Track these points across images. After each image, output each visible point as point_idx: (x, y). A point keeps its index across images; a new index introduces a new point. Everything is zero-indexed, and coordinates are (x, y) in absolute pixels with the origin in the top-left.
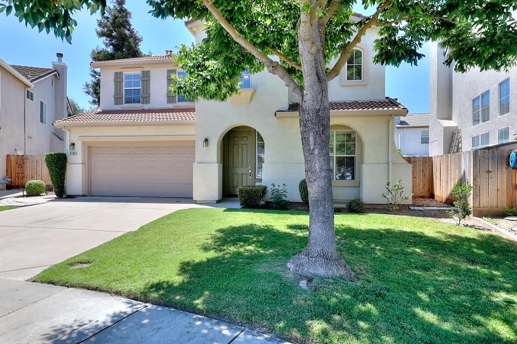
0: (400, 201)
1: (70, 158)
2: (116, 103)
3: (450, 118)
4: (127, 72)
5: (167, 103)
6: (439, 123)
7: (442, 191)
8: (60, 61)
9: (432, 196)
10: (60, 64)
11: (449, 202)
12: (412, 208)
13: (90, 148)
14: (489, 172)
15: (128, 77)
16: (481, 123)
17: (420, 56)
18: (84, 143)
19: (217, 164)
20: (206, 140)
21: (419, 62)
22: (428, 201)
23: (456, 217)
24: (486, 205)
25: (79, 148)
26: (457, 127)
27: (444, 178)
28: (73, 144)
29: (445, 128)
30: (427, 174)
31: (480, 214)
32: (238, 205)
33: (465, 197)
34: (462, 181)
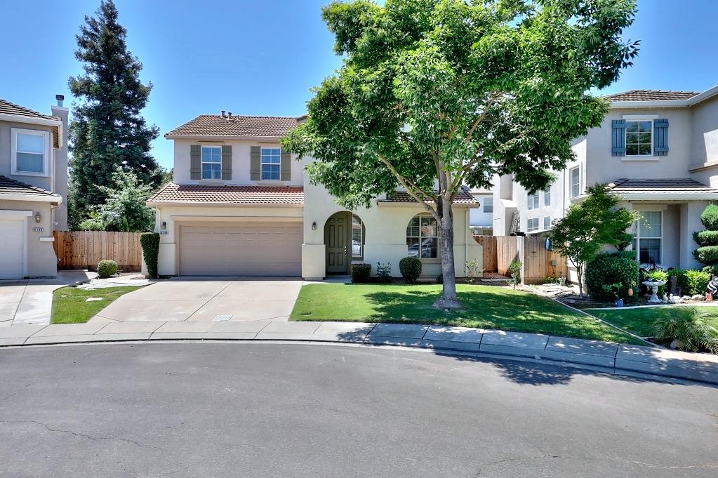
0: (475, 275)
1: (163, 238)
2: (193, 178)
3: (510, 198)
4: (204, 146)
5: (251, 180)
6: (502, 202)
7: (503, 266)
8: (60, 105)
9: (496, 270)
10: (60, 108)
11: (508, 275)
12: (482, 280)
13: (180, 227)
14: (534, 252)
15: (207, 150)
16: (533, 209)
17: (492, 185)
18: (176, 222)
19: (324, 246)
20: (314, 224)
21: (491, 188)
22: (493, 275)
23: (513, 285)
24: (532, 276)
25: (171, 227)
26: (516, 208)
27: (505, 255)
28: (165, 224)
29: (507, 209)
30: (492, 251)
31: (528, 282)
32: (350, 281)
33: (518, 271)
34: (516, 259)
